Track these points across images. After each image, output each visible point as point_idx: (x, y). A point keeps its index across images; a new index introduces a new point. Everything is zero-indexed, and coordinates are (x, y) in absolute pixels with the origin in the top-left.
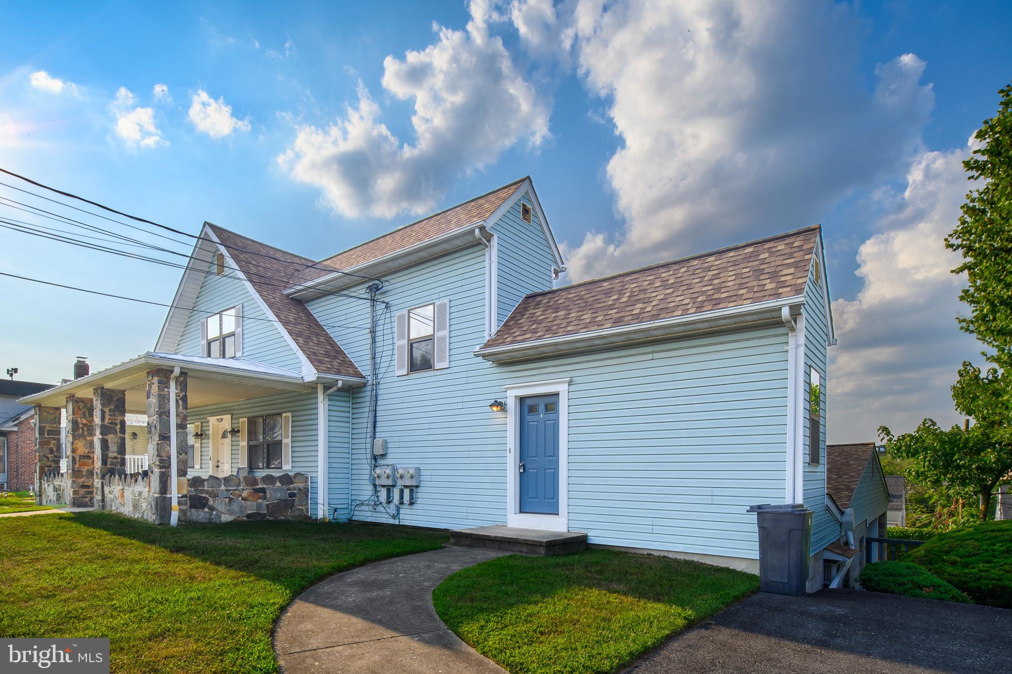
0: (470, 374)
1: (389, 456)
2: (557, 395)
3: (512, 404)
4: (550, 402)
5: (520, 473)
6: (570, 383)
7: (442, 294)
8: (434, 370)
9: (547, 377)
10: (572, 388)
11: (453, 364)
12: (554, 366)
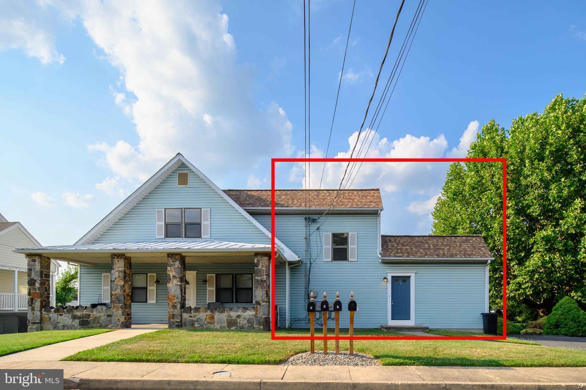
0: (368, 265)
1: (318, 297)
2: (409, 277)
3: (390, 279)
4: (406, 279)
5: (392, 305)
6: (416, 273)
7: (352, 230)
8: (348, 261)
9: (406, 270)
10: (417, 275)
11: (359, 260)
12: (409, 266)
